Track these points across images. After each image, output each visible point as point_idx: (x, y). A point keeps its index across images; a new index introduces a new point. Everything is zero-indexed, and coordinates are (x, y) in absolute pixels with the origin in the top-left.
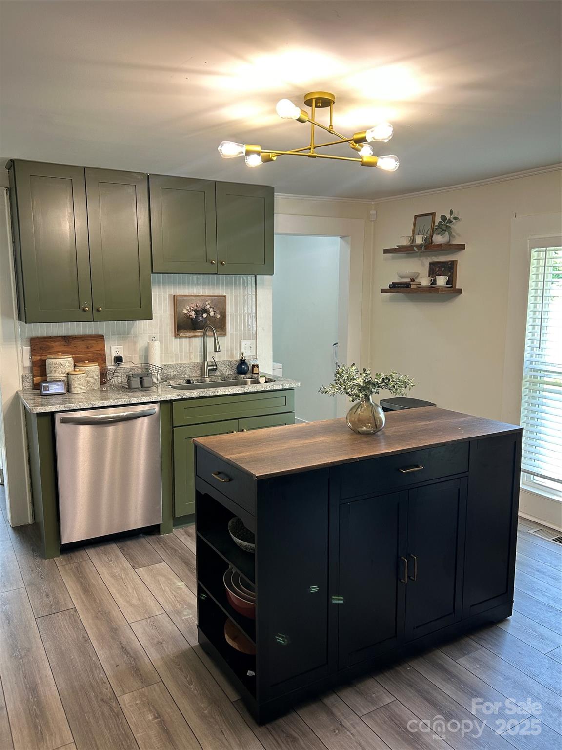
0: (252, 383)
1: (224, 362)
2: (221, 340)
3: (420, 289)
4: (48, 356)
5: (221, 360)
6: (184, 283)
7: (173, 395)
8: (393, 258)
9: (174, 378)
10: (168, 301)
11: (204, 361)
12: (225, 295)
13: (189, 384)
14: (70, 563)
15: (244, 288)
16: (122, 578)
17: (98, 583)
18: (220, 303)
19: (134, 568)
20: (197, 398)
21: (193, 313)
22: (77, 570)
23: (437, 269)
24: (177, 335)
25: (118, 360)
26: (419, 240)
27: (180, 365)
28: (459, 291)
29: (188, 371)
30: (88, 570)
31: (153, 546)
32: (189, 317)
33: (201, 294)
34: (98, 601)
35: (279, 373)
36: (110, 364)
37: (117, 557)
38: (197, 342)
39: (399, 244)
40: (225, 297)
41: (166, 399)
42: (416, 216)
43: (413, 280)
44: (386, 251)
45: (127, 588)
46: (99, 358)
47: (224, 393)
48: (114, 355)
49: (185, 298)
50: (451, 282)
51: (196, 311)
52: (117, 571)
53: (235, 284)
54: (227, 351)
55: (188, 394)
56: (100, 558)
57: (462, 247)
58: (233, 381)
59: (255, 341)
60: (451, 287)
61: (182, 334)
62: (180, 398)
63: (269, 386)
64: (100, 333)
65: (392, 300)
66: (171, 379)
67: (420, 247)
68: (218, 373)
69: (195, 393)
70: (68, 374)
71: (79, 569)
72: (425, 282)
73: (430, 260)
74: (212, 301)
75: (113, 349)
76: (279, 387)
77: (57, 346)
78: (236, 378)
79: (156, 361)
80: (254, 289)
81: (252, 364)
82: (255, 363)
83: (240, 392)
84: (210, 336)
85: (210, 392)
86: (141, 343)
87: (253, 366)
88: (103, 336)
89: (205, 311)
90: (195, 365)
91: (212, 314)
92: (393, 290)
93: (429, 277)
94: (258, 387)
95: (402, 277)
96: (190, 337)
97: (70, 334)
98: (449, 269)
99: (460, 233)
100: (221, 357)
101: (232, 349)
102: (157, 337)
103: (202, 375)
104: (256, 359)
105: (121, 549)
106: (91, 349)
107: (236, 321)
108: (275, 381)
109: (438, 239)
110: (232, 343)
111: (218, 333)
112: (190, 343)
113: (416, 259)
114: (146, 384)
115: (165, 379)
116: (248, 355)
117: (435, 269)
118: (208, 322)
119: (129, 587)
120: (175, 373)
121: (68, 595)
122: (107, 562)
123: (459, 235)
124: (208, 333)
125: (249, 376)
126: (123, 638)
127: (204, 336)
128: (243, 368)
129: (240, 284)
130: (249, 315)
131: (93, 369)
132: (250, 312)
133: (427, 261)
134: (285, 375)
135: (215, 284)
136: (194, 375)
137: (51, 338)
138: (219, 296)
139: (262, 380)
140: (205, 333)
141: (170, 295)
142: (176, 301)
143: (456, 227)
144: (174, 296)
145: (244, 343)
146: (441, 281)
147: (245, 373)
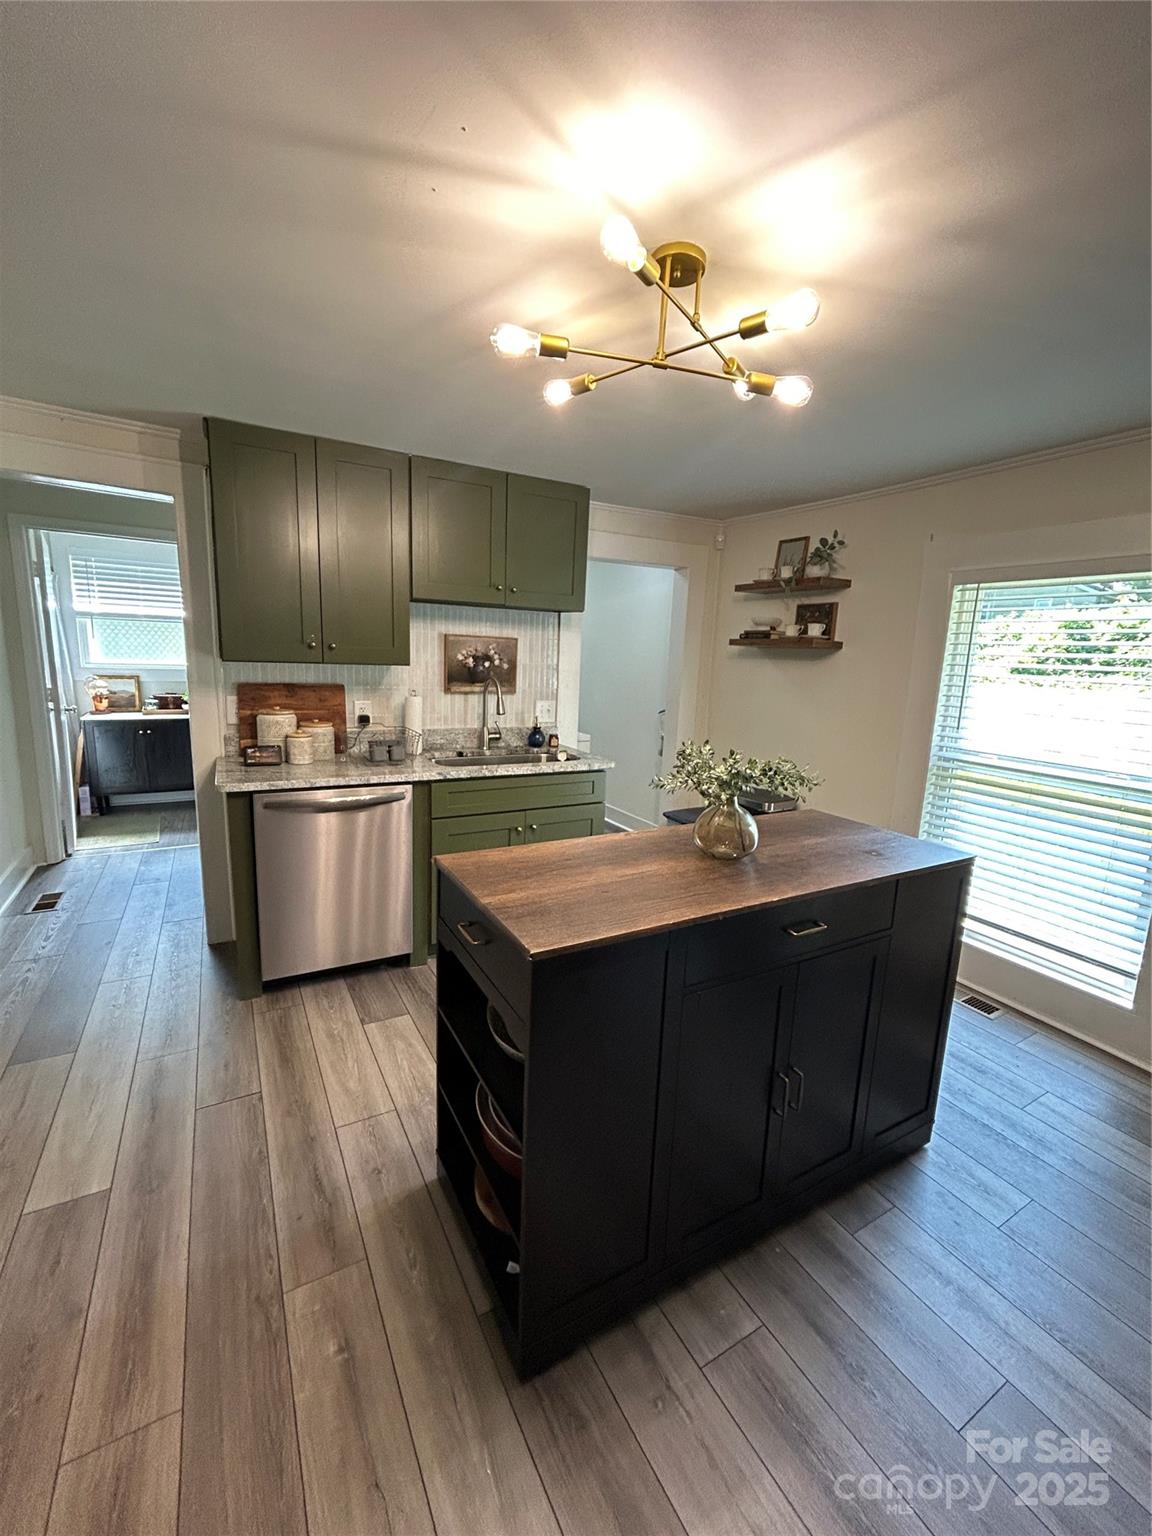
0: (549, 760)
1: (511, 729)
2: (507, 699)
3: (785, 641)
4: (260, 711)
5: (508, 726)
6: (460, 618)
7: (432, 774)
8: (746, 599)
9: (441, 748)
10: (436, 643)
11: (484, 726)
12: (516, 637)
13: (461, 759)
14: (273, 1009)
15: (543, 628)
16: (342, 1040)
17: (305, 1047)
18: (509, 648)
19: (363, 1022)
20: (467, 779)
21: (471, 660)
22: (281, 1021)
23: (808, 614)
24: (447, 690)
25: (364, 720)
26: (786, 573)
27: (450, 731)
28: (839, 646)
29: (461, 740)
30: (295, 1023)
31: (397, 985)
32: (465, 665)
33: (484, 634)
34: (297, 1079)
35: (585, 748)
36: (352, 726)
37: (342, 1000)
38: (475, 700)
39: (757, 579)
40: (516, 640)
41: (421, 779)
42: (781, 542)
43: (773, 628)
44: (739, 588)
45: (346, 1058)
46: (337, 716)
47: (506, 773)
48: (358, 713)
49: (461, 638)
50: (828, 632)
51: (475, 658)
52: (338, 1027)
53: (532, 622)
54: (517, 714)
55: (454, 773)
56: (317, 1002)
57: (847, 584)
58: (521, 754)
59: (554, 702)
60: (829, 639)
61: (454, 689)
62: (441, 778)
63: (570, 766)
64: (339, 681)
65: (741, 655)
66: (436, 750)
67: (788, 581)
68: (503, 744)
69: (463, 772)
70: (287, 737)
71: (283, 1020)
72: (792, 631)
73: (798, 602)
74: (498, 644)
75: (357, 704)
76: (585, 768)
77: (276, 697)
78: (527, 752)
79: (416, 725)
80: (556, 629)
81: (551, 733)
82: (554, 733)
83: (529, 772)
84: (491, 692)
85: (486, 771)
86: (397, 700)
87: (551, 736)
88: (343, 686)
89: (488, 658)
90: (471, 732)
91: (497, 662)
92: (746, 641)
93: (796, 624)
94: (556, 767)
95: (757, 624)
96: (466, 693)
97: (295, 681)
98: (827, 614)
99: (845, 564)
100: (507, 722)
101: (523, 713)
102: (420, 690)
103: (481, 746)
104: (556, 727)
105: (351, 988)
106: (326, 704)
107: (531, 675)
108: (579, 759)
109: (814, 571)
110: (523, 702)
111: (504, 689)
112: (466, 701)
113: (778, 601)
114: (396, 756)
115: (428, 749)
116: (544, 721)
117: (804, 615)
118: (492, 673)
119: (349, 1056)
120: (442, 741)
121: (256, 1067)
122: (326, 1011)
123: (843, 568)
124: (490, 689)
125: (544, 749)
126: (320, 1157)
127: (484, 693)
128: (537, 740)
129: (538, 624)
130: (548, 667)
131: (325, 731)
132: (550, 662)
133: (793, 605)
134: (595, 753)
135: (502, 622)
136: (469, 745)
137: (266, 685)
138: (507, 638)
139: (562, 757)
140: (486, 689)
141: (440, 635)
142: (448, 643)
143: (840, 556)
144: (446, 635)
145: (539, 704)
146: (815, 630)
147: (539, 745)
